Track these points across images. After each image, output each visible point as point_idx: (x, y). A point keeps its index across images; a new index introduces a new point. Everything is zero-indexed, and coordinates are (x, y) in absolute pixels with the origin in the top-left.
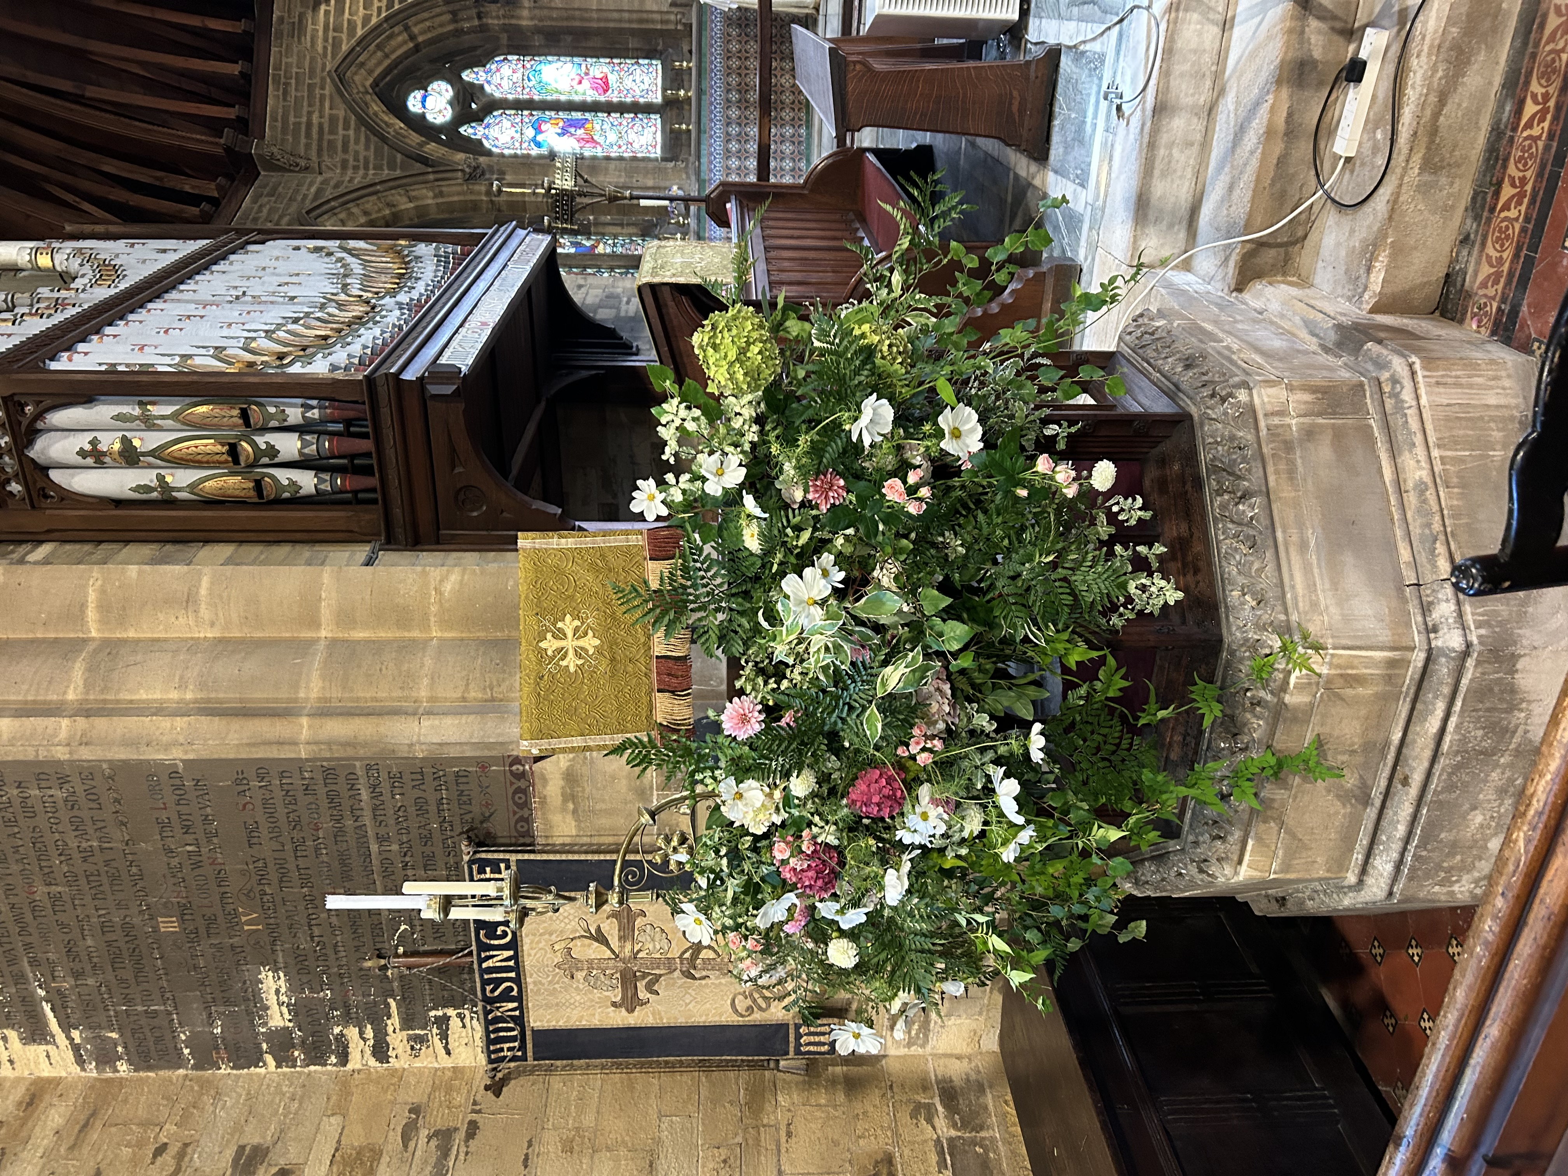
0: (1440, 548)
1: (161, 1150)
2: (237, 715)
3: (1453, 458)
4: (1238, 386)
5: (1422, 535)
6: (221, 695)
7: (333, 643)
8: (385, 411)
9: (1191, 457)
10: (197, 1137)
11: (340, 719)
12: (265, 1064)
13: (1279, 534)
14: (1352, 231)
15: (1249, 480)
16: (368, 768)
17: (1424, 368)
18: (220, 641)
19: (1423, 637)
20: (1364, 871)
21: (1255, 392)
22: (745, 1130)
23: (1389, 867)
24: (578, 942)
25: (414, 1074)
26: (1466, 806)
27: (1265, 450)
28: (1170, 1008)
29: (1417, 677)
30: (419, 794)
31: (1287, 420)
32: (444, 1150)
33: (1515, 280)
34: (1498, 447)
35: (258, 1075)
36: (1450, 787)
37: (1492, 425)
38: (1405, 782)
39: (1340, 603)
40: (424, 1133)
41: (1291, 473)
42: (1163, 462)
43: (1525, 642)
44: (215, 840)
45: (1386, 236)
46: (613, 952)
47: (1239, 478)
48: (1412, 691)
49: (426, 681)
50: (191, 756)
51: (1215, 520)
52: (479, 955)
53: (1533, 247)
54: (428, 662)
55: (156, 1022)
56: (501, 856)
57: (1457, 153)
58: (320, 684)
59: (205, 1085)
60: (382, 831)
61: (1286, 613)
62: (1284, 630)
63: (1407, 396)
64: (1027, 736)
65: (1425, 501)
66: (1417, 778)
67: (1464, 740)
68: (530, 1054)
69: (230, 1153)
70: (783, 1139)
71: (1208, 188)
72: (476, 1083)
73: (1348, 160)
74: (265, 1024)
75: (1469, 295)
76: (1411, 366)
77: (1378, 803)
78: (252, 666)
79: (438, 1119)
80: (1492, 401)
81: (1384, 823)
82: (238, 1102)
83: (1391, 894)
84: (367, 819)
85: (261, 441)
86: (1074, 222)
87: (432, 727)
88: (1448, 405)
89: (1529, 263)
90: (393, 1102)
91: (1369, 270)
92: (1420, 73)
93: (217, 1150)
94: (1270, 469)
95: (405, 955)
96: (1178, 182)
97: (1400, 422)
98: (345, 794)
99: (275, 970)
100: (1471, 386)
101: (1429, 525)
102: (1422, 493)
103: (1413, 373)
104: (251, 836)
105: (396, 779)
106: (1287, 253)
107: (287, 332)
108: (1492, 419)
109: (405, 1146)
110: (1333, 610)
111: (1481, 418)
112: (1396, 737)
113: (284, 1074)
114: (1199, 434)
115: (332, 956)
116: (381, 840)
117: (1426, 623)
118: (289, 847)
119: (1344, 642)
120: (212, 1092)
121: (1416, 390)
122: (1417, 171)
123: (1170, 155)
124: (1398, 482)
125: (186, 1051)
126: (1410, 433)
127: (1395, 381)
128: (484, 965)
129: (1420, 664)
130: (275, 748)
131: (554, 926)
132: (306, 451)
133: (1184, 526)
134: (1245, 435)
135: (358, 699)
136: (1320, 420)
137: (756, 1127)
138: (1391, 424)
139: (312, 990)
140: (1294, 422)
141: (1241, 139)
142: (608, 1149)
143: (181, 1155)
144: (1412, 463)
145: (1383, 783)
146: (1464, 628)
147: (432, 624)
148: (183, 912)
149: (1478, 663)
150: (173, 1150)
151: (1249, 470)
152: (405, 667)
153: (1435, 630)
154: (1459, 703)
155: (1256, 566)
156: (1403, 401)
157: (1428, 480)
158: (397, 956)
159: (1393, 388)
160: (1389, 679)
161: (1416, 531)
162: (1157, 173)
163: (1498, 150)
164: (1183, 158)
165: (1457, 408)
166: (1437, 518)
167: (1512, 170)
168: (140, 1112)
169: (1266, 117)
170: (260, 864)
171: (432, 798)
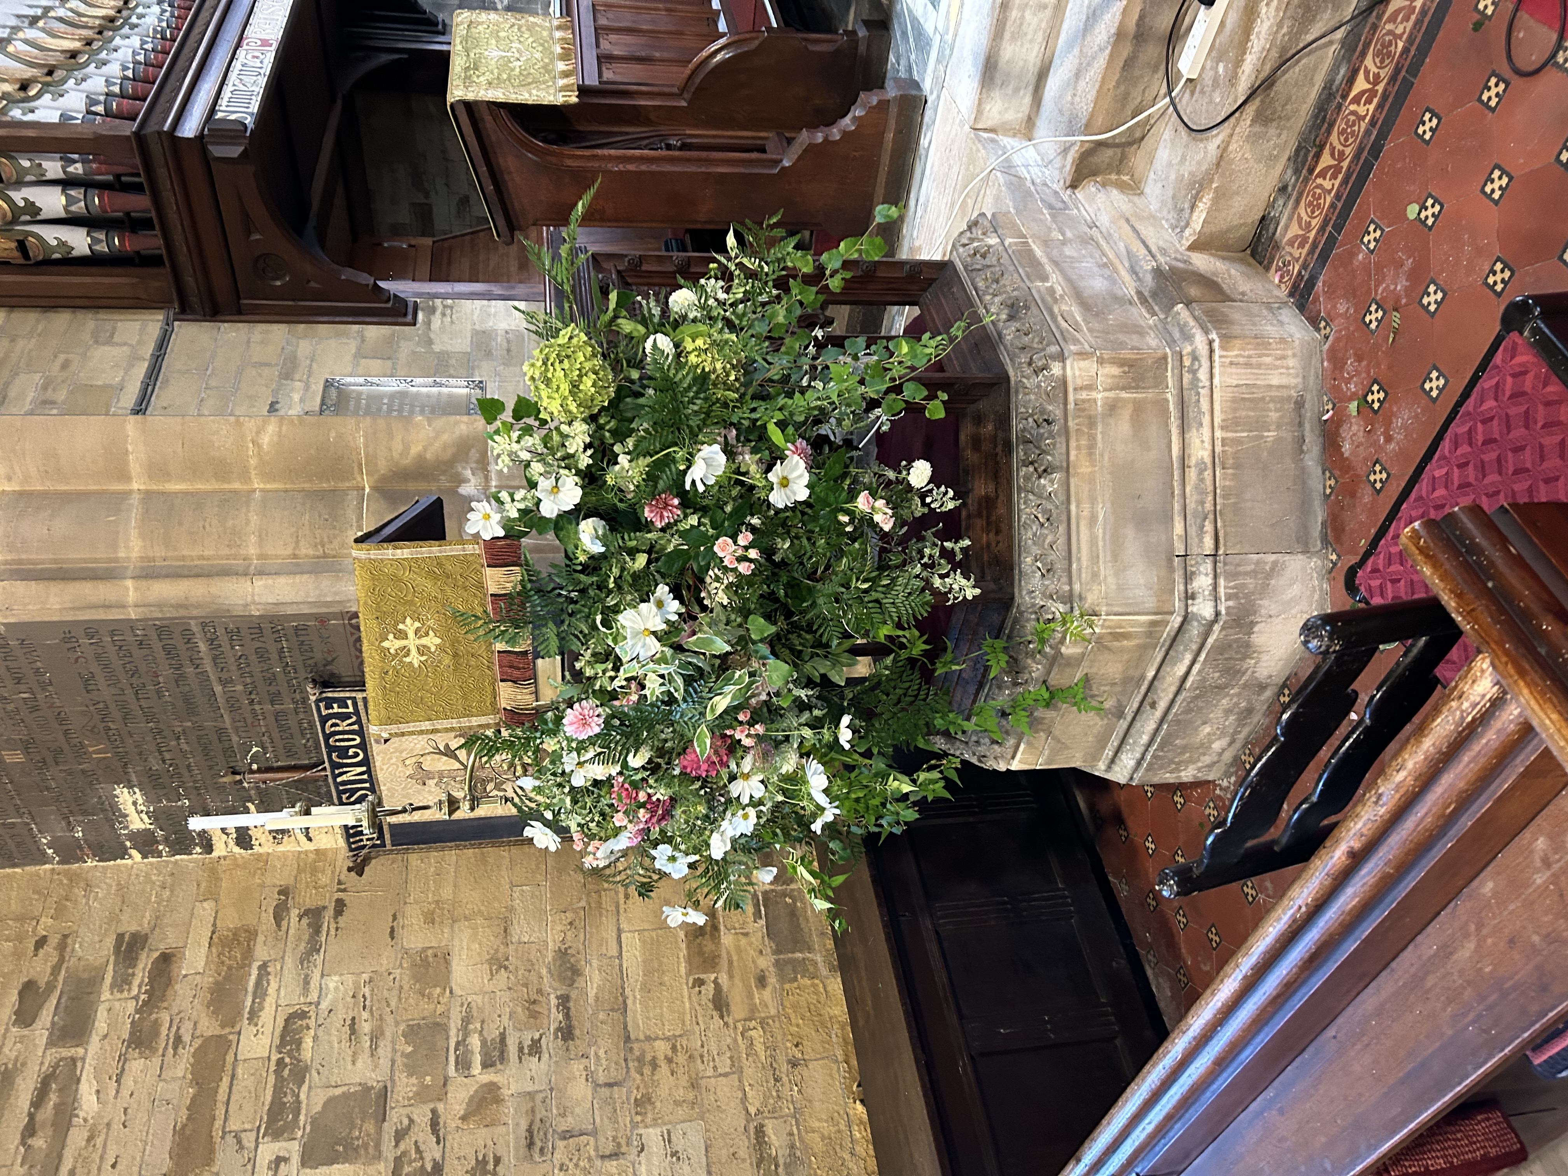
0: (1209, 527)
1: (41, 943)
2: (54, 579)
3: (1233, 440)
4: (1053, 357)
5: (1196, 510)
6: (33, 556)
7: (148, 496)
8: (161, 172)
9: (1004, 420)
10: (75, 928)
11: (168, 580)
12: (131, 857)
13: (1073, 507)
14: (1184, 158)
15: (1053, 455)
16: (204, 625)
17: (1222, 347)
18: (21, 494)
19: (1183, 605)
20: (1113, 761)
21: (1068, 362)
22: (588, 895)
23: (1132, 763)
24: (429, 757)
25: (279, 858)
26: (1199, 722)
27: (1071, 423)
28: (950, 820)
29: (1173, 634)
30: (260, 645)
31: (1094, 395)
32: (316, 929)
33: (1318, 251)
34: (1273, 427)
35: (126, 866)
36: (1188, 711)
37: (1271, 405)
38: (1153, 705)
39: (1116, 575)
40: (294, 913)
41: (1092, 447)
42: (979, 420)
43: (1263, 611)
44: (50, 688)
45: (1211, 181)
46: (462, 764)
47: (1044, 452)
48: (1167, 644)
49: (253, 539)
50: (12, 620)
51: (1019, 487)
52: (333, 772)
53: (1338, 228)
54: (254, 518)
55: (15, 831)
56: (348, 695)
57: (1289, 107)
58: (140, 543)
59: (74, 878)
60: (224, 676)
61: (1070, 583)
62: (1069, 599)
63: (1203, 375)
64: (837, 726)
65: (1202, 480)
66: (1162, 705)
67: (1204, 680)
68: (388, 841)
69: (110, 941)
70: (622, 901)
71: (1056, 61)
72: (339, 863)
73: (1189, 80)
74: (126, 827)
75: (1277, 247)
76: (1211, 343)
77: (1129, 718)
78: (62, 526)
79: (308, 898)
80: (1275, 381)
81: (1133, 731)
82: (109, 893)
83: (1131, 778)
84: (208, 666)
85: (18, 196)
86: (923, 43)
87: (266, 587)
88: (1237, 386)
89: (1331, 242)
90: (262, 886)
91: (1193, 207)
92: (1266, 25)
93: (97, 939)
94: (1073, 444)
95: (259, 771)
96: (1027, 45)
97: (1194, 399)
98: (182, 647)
99: (130, 787)
100: (1259, 366)
101: (1202, 503)
102: (1201, 472)
103: (1211, 351)
104: (88, 683)
105: (234, 634)
106: (1123, 153)
107: (26, 42)
108: (1273, 400)
109: (279, 926)
110: (1111, 580)
111: (1263, 398)
112: (1151, 674)
113: (151, 864)
114: (1013, 399)
115: (186, 774)
116: (223, 682)
117: (1186, 592)
118: (129, 691)
119: (1116, 609)
120: (82, 884)
121: (1212, 368)
122: (1248, 122)
123: (1023, 17)
124: (1183, 459)
125: (50, 851)
126: (1200, 412)
127: (1195, 358)
128: (339, 780)
129: (1177, 625)
130: (101, 611)
131: (404, 746)
132: (73, 208)
133: (991, 487)
134: (1054, 410)
135: (184, 558)
136: (1124, 395)
137: (598, 892)
138: (1186, 398)
139: (169, 800)
140: (1100, 396)
141: (1092, 26)
142: (466, 918)
143: (62, 946)
144: (1198, 441)
145: (1135, 705)
146: (1216, 599)
147: (253, 476)
148: (26, 747)
149: (1223, 628)
150: (54, 941)
151: (1054, 444)
152: (230, 523)
153: (1193, 597)
154: (1203, 656)
155: (1049, 539)
156: (1198, 380)
157: (1208, 460)
158: (252, 772)
159: (1192, 364)
160: (1150, 634)
161: (1191, 505)
162: (1007, 35)
163: (1326, 111)
164: (1035, 21)
165: (1244, 389)
166: (1210, 498)
167: (1334, 138)
168: (13, 907)
169: (1118, 17)
170: (101, 706)
171: (272, 648)
